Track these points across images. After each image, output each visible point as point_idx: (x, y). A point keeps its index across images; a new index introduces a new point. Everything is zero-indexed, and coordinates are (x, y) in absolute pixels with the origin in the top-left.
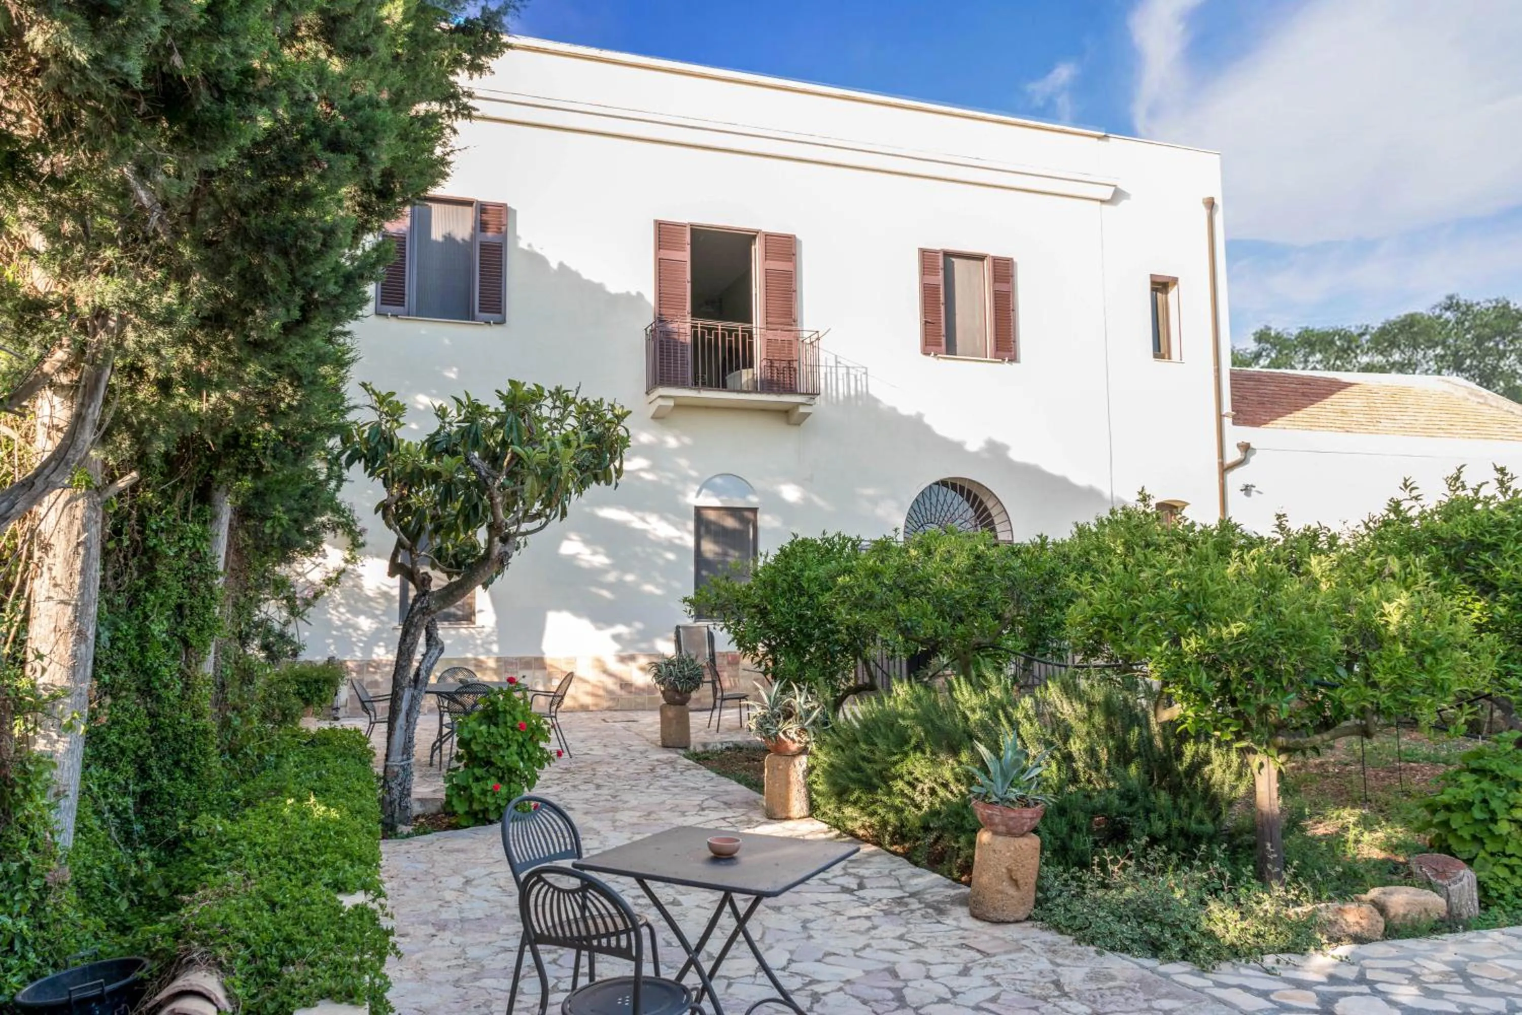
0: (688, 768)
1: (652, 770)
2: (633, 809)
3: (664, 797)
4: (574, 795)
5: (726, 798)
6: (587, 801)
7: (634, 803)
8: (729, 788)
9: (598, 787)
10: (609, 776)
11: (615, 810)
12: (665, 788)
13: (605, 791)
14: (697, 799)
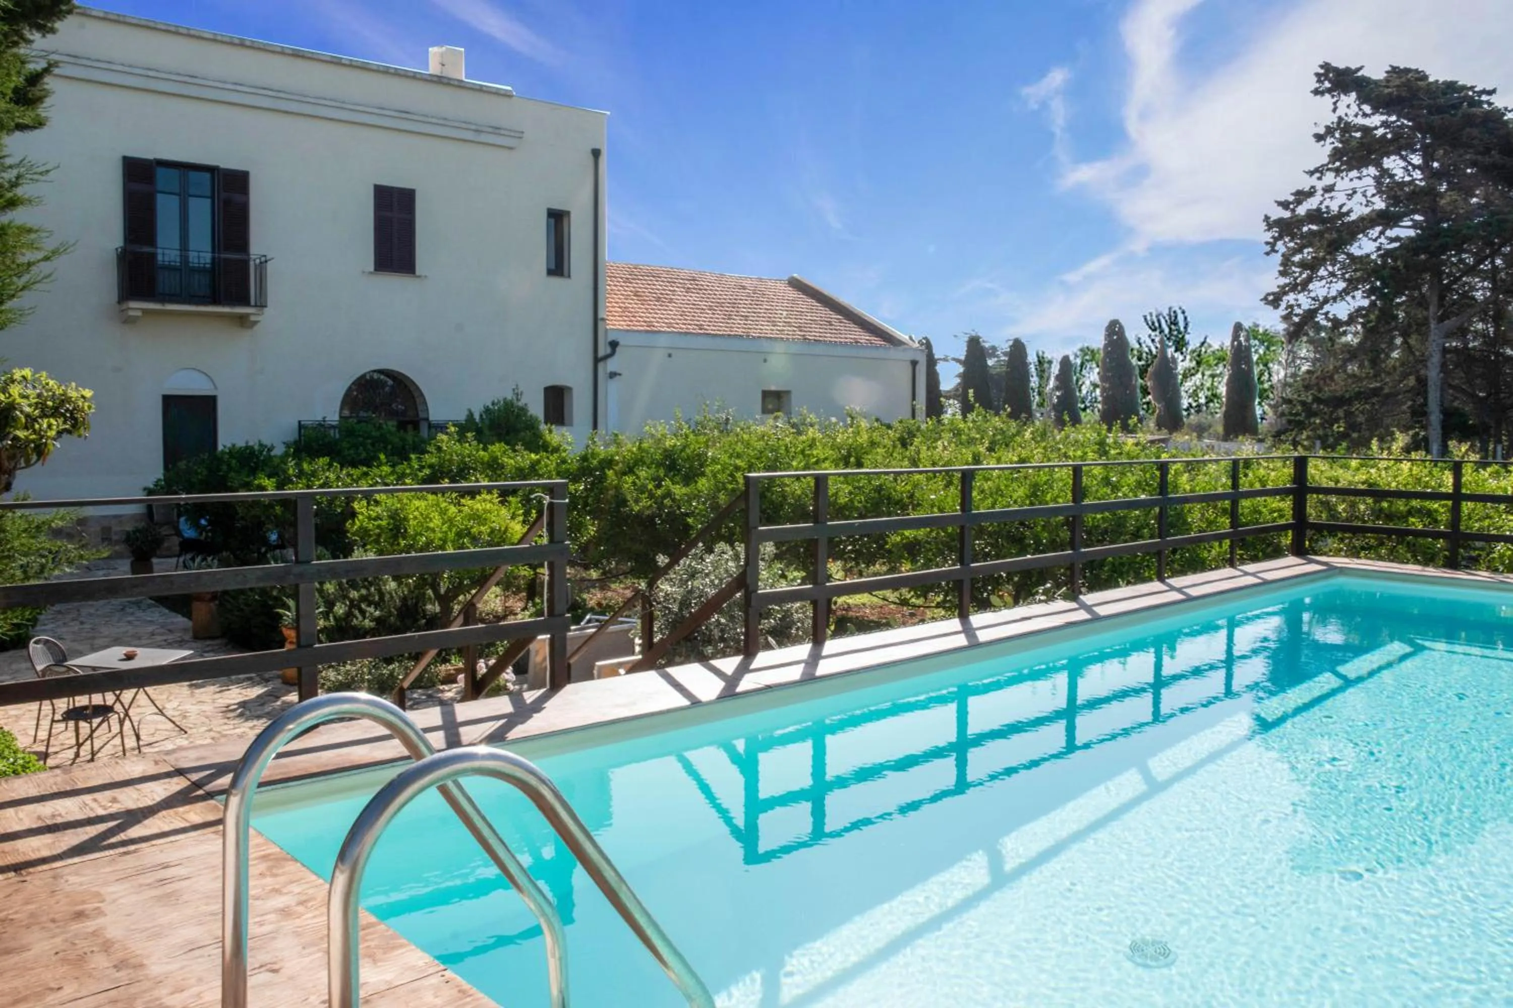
0: (150, 606)
1: (122, 609)
2: (105, 637)
3: (130, 627)
4: (64, 630)
5: (170, 627)
6: (73, 633)
7: (107, 633)
8: (175, 620)
9: (82, 623)
10: (91, 615)
11: (94, 638)
12: (129, 622)
13: (87, 626)
14: (150, 629)
